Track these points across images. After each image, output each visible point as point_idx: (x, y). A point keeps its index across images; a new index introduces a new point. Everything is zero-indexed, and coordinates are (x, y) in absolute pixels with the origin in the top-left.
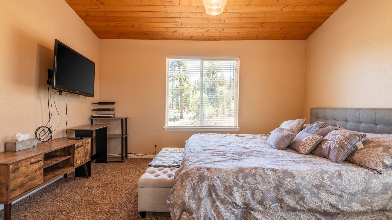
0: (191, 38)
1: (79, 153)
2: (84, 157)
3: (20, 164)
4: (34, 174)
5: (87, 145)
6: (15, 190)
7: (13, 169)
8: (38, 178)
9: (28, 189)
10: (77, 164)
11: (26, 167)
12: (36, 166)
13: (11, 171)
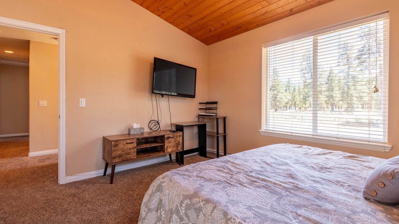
0: (292, 13)
1: (170, 143)
2: (175, 147)
3: (119, 142)
4: (129, 151)
5: (178, 137)
6: (115, 158)
7: (114, 145)
8: (132, 154)
9: (124, 160)
10: (168, 151)
11: (123, 145)
12: (131, 146)
13: (113, 145)
